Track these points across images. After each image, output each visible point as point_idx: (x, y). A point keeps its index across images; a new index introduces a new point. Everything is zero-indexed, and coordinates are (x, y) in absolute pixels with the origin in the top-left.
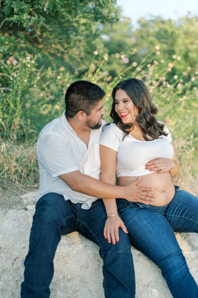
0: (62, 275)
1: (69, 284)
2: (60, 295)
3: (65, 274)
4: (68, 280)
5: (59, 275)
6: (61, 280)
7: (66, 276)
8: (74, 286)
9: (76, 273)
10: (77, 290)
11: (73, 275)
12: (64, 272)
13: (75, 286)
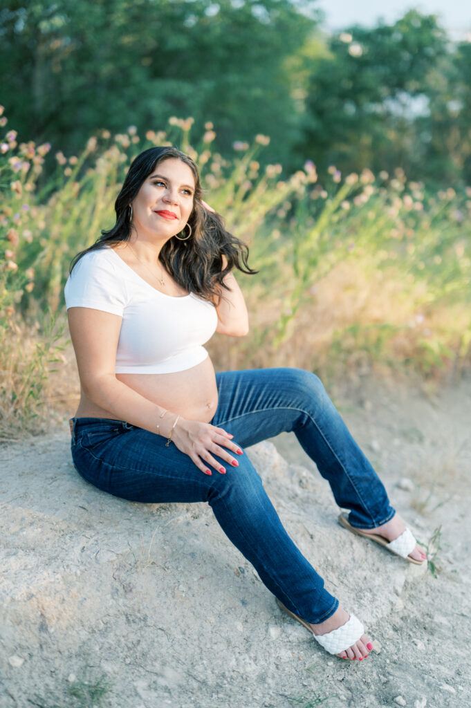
0: (87, 629)
1: (111, 639)
2: (113, 669)
3: (92, 624)
4: (104, 633)
5: (80, 632)
6: (89, 639)
7: (94, 627)
8: (122, 639)
9: (111, 612)
10: (134, 642)
11: (107, 618)
12: (89, 620)
13: (124, 637)
